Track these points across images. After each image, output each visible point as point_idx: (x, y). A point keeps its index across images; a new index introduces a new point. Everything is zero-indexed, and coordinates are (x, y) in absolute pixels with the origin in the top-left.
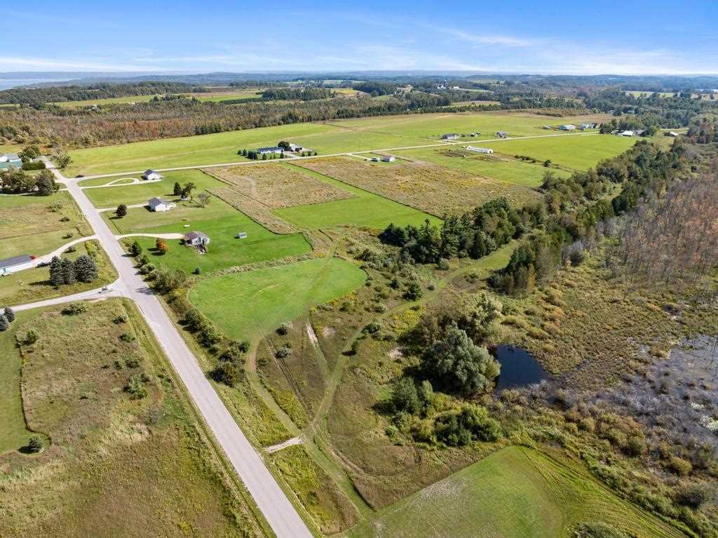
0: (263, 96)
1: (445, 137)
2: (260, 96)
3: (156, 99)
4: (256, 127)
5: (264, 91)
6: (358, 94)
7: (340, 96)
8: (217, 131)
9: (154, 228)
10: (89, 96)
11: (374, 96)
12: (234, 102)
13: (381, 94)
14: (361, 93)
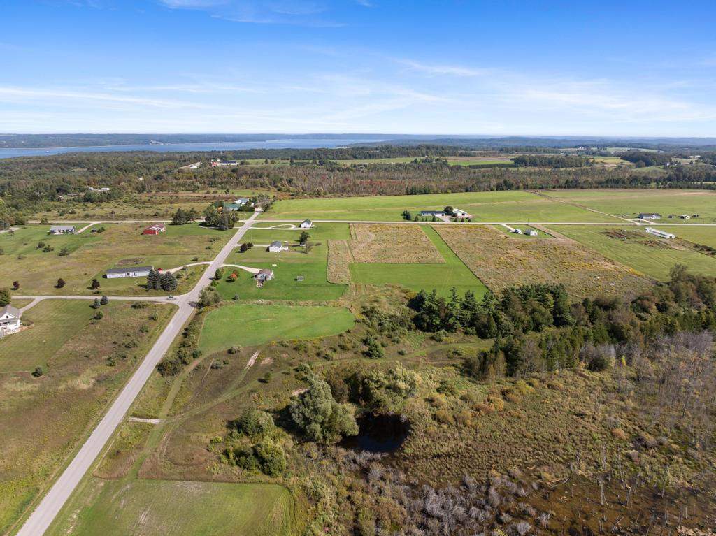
0: (515, 162)
1: (641, 216)
2: (513, 162)
3: (416, 161)
4: (467, 191)
5: (515, 157)
6: (621, 163)
7: (599, 166)
8: (425, 193)
9: (248, 263)
10: (370, 155)
11: (639, 166)
12: (483, 166)
13: (648, 164)
14: (626, 163)
